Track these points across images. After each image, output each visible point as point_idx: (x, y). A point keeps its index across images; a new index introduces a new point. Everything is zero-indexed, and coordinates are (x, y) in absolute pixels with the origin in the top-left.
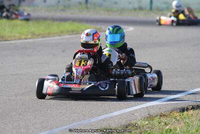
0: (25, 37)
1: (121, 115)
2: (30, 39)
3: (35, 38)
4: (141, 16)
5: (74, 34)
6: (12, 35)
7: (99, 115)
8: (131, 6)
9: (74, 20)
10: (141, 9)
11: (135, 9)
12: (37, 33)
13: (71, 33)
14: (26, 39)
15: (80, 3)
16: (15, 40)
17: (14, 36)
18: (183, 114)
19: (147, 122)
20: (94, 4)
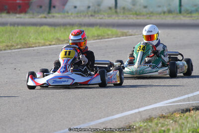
0: (49, 43)
1: (123, 117)
2: (54, 44)
3: (59, 44)
4: (169, 19)
5: (99, 39)
6: (37, 41)
7: (100, 118)
8: (160, 10)
9: (101, 25)
10: (170, 12)
11: (164, 13)
12: (62, 39)
13: (96, 38)
14: (50, 45)
15: (110, 8)
16: (39, 46)
17: (39, 43)
18: (184, 115)
19: (145, 124)
20: (124, 8)
